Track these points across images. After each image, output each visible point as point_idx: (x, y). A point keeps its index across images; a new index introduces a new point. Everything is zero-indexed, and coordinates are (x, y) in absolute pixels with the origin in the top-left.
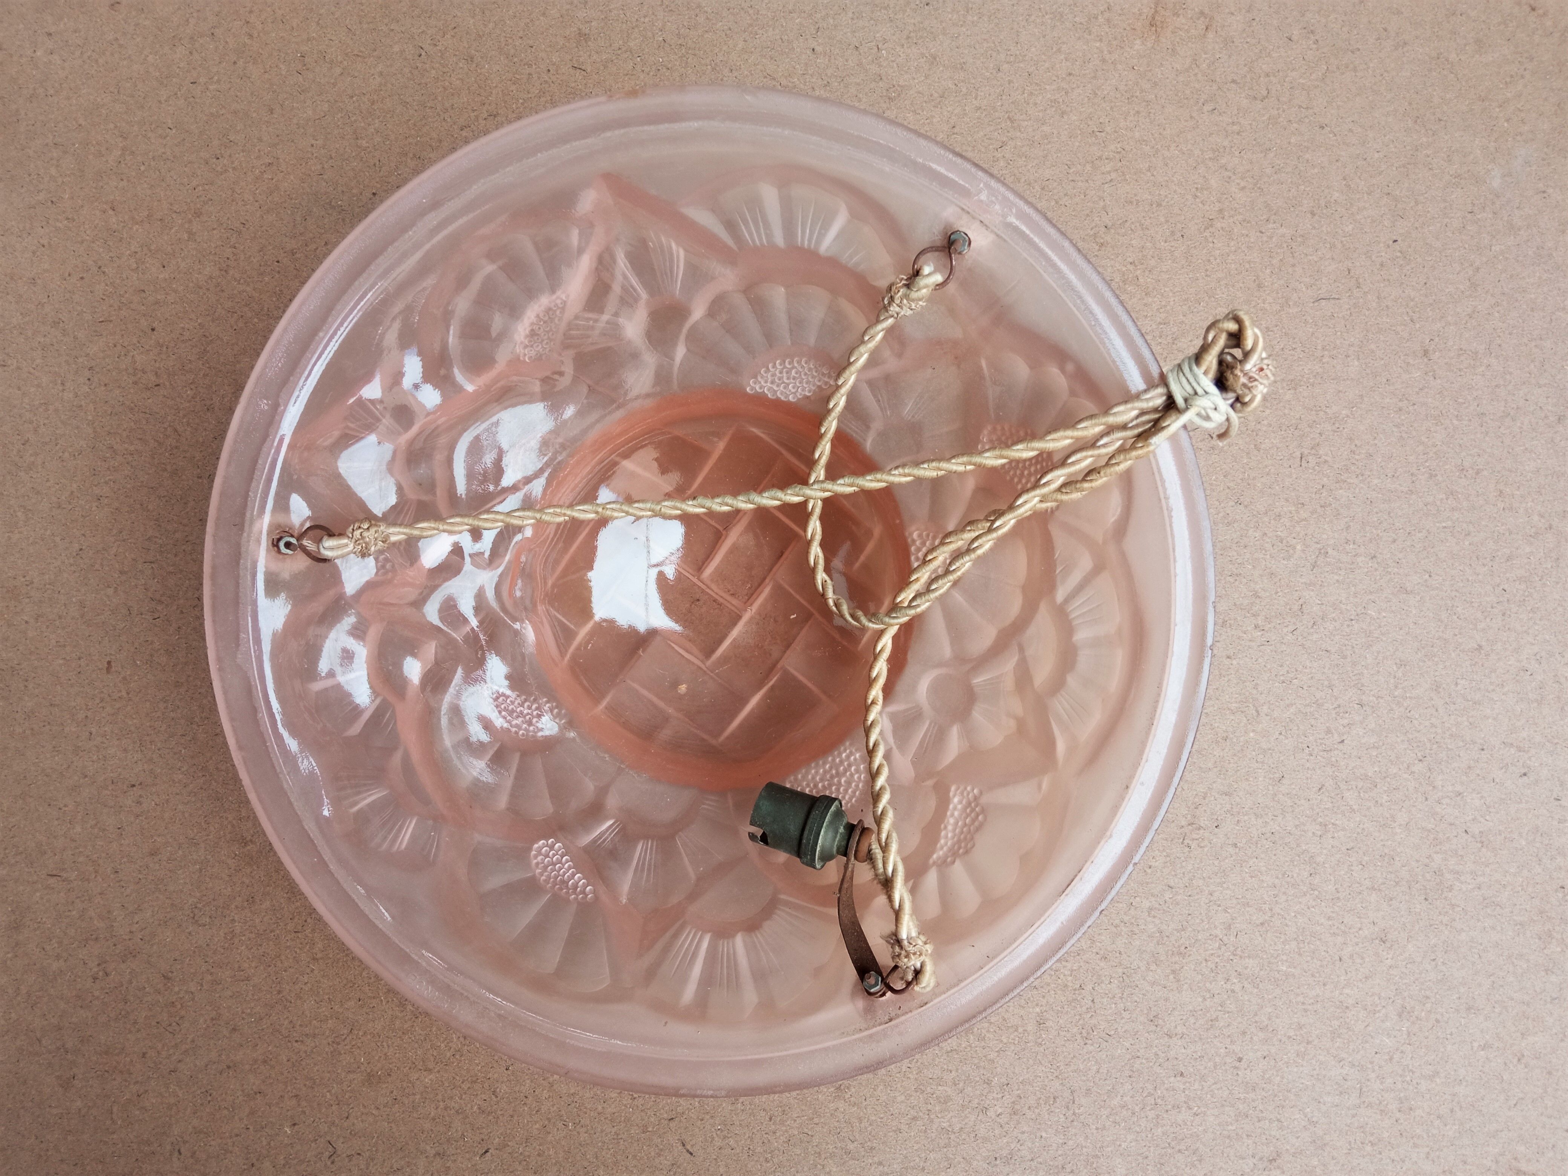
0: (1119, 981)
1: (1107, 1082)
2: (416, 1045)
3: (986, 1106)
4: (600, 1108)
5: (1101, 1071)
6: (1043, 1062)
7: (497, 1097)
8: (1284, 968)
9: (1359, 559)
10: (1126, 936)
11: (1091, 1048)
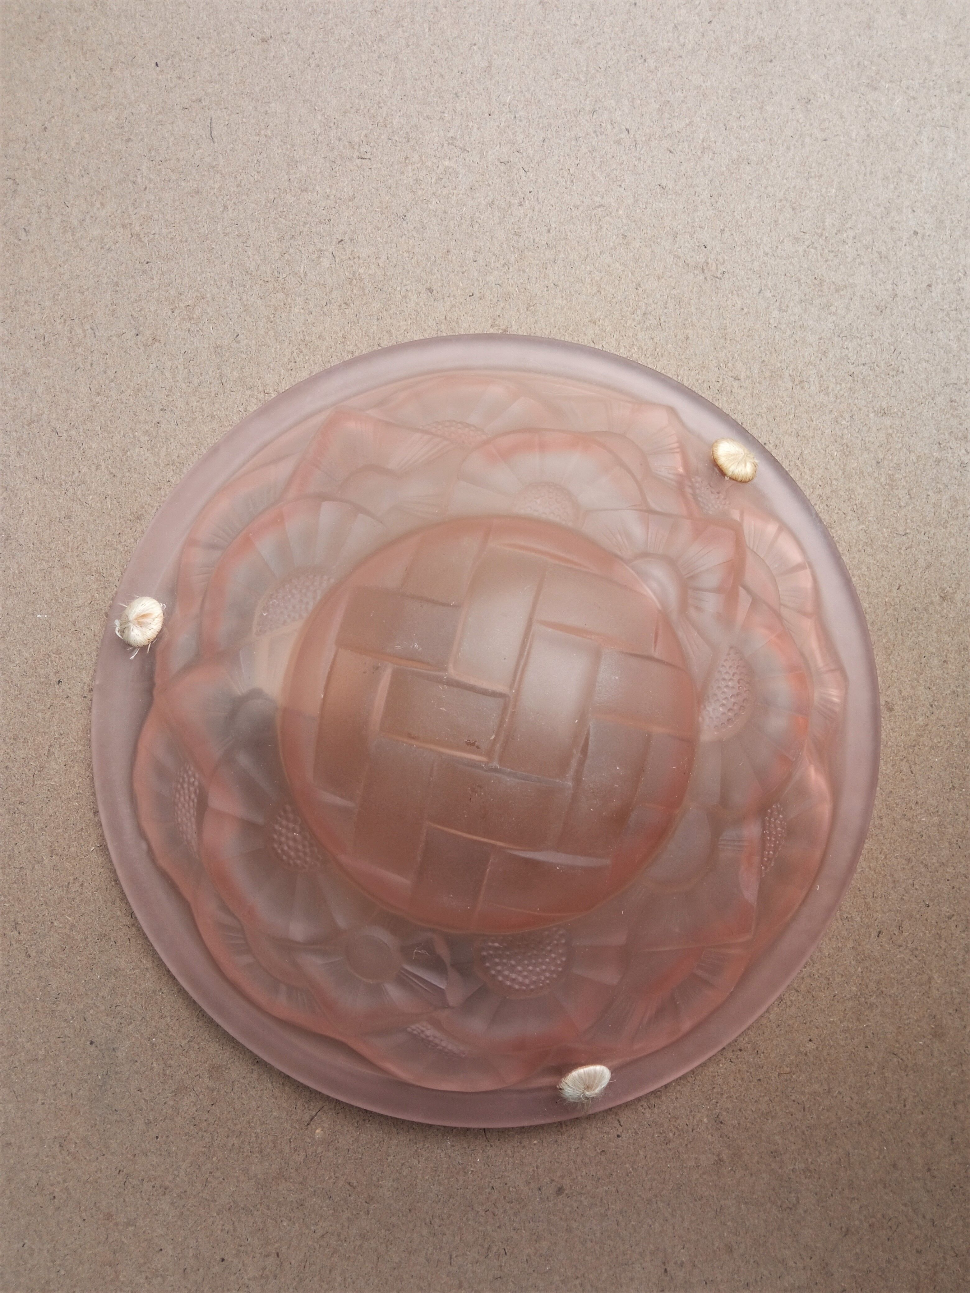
0: (846, 340)
1: (937, 353)
2: (908, 992)
3: (959, 464)
4: (962, 819)
5: (927, 359)
6: (919, 411)
7: (953, 915)
8: (834, 190)
9: (459, 108)
10: (805, 333)
11: (906, 367)
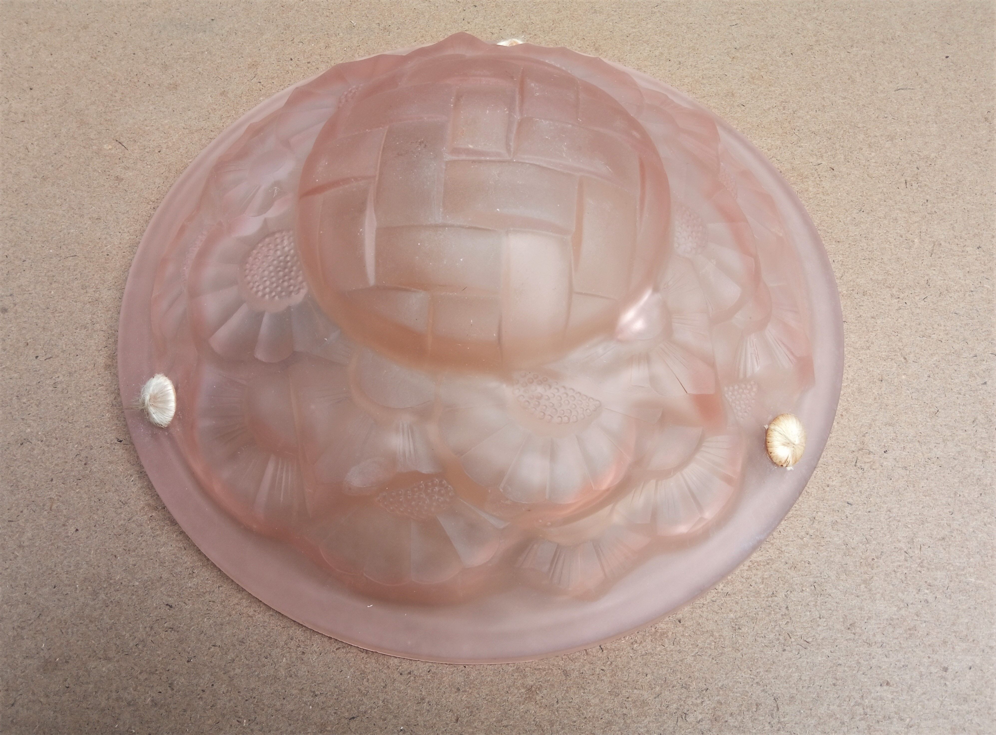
1: (810, 689)
3: (685, 711)
5: (803, 678)
6: (742, 667)
8: (973, 580)
10: (813, 548)
11: (790, 655)
